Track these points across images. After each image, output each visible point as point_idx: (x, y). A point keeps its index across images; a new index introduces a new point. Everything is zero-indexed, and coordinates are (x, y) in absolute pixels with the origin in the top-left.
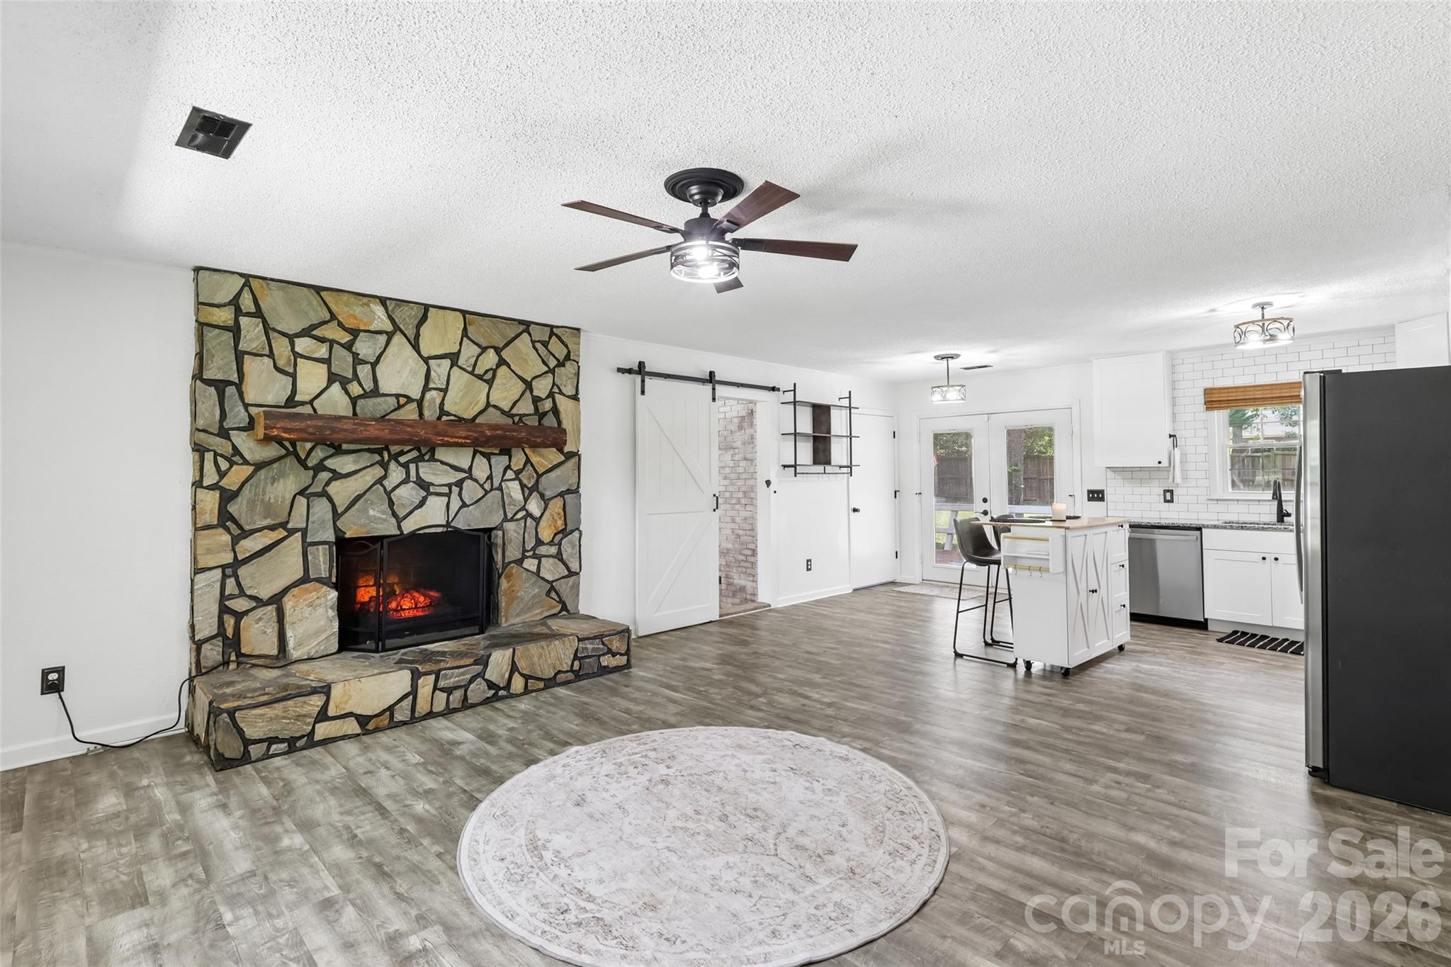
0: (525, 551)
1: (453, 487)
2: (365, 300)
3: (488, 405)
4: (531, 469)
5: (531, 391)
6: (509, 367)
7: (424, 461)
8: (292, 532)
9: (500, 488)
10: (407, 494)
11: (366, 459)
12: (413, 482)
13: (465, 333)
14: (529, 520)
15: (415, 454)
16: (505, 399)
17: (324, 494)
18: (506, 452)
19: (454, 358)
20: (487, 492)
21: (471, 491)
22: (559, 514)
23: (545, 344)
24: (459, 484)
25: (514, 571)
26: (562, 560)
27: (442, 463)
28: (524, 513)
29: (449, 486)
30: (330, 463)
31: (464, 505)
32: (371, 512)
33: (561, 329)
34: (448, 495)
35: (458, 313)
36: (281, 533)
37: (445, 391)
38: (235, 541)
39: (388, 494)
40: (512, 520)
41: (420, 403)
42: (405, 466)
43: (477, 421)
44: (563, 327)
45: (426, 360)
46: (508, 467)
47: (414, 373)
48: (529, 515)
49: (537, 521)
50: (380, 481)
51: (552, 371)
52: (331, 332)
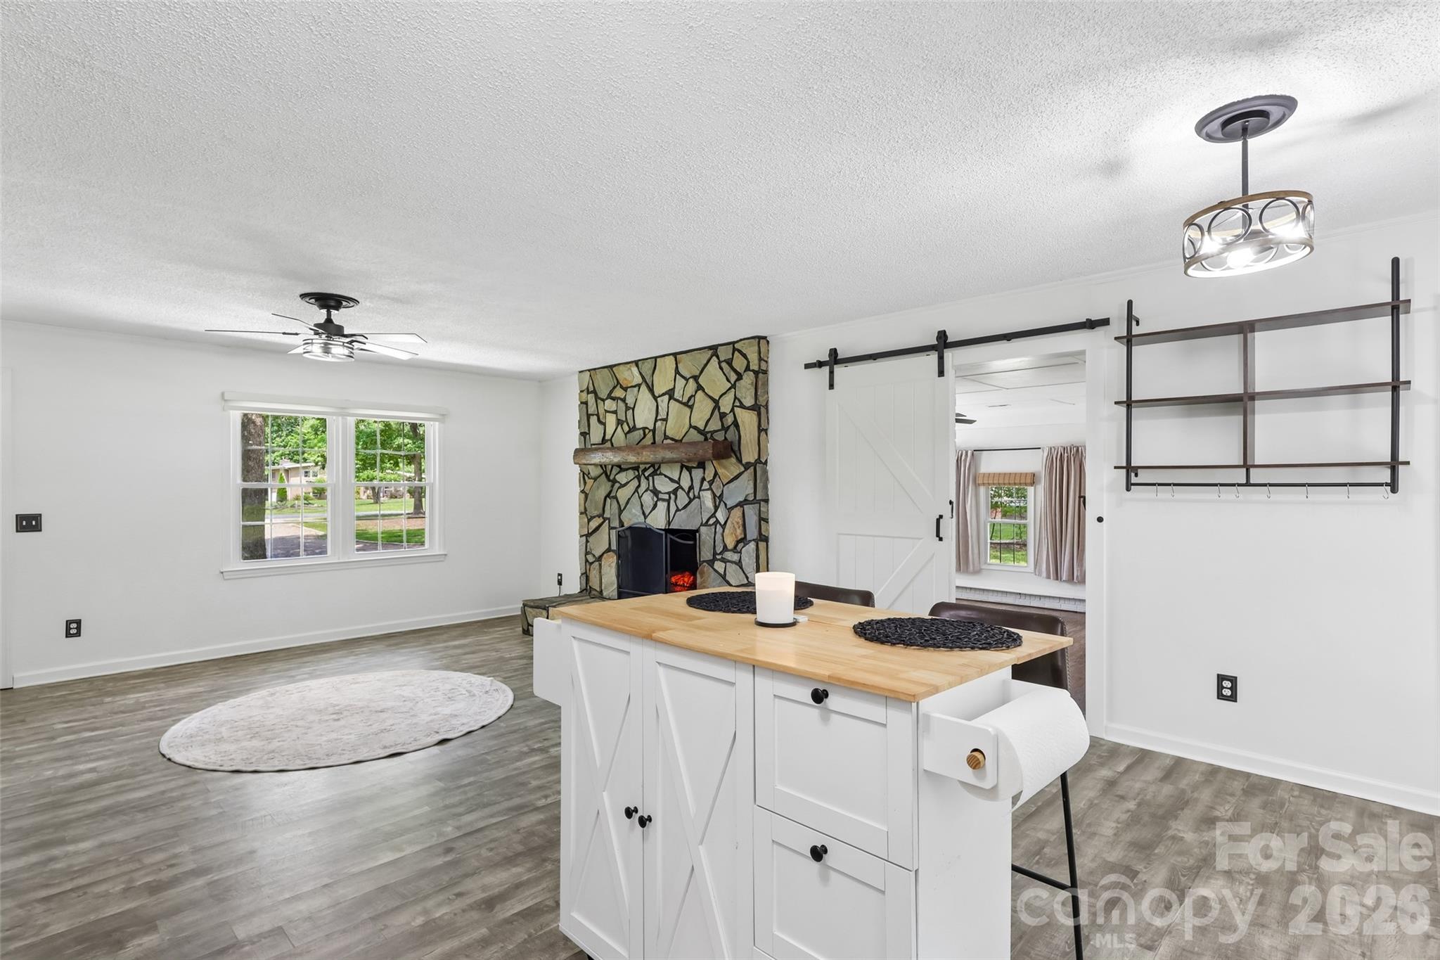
0: (715, 554)
1: (672, 495)
2: (628, 366)
3: (691, 426)
4: (719, 480)
5: (719, 410)
6: (704, 391)
7: (657, 475)
8: (605, 519)
9: (699, 497)
10: (648, 499)
11: (631, 474)
12: (651, 491)
13: (677, 372)
14: (718, 526)
15: (651, 470)
16: (701, 419)
17: (615, 497)
18: (702, 465)
19: (670, 394)
20: (691, 501)
21: (682, 498)
22: (738, 523)
23: (729, 362)
24: (675, 492)
25: (705, 569)
26: (741, 568)
27: (666, 476)
28: (715, 519)
29: (669, 493)
30: (618, 478)
31: (678, 510)
32: (634, 511)
33: (740, 343)
34: (668, 501)
35: (671, 357)
36: (601, 520)
37: (665, 420)
38: (589, 521)
39: (640, 498)
40: (706, 524)
41: (654, 431)
42: (647, 478)
43: (683, 441)
44: (741, 340)
45: (655, 398)
46: (703, 479)
47: (650, 410)
48: (717, 521)
49: (724, 526)
50: (636, 490)
51: (733, 386)
52: (619, 393)
